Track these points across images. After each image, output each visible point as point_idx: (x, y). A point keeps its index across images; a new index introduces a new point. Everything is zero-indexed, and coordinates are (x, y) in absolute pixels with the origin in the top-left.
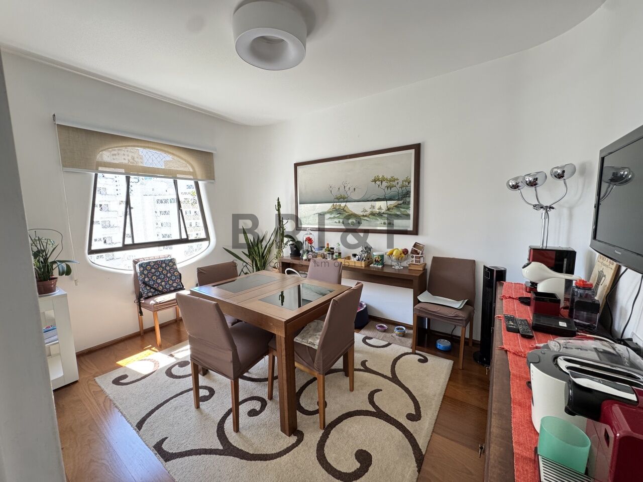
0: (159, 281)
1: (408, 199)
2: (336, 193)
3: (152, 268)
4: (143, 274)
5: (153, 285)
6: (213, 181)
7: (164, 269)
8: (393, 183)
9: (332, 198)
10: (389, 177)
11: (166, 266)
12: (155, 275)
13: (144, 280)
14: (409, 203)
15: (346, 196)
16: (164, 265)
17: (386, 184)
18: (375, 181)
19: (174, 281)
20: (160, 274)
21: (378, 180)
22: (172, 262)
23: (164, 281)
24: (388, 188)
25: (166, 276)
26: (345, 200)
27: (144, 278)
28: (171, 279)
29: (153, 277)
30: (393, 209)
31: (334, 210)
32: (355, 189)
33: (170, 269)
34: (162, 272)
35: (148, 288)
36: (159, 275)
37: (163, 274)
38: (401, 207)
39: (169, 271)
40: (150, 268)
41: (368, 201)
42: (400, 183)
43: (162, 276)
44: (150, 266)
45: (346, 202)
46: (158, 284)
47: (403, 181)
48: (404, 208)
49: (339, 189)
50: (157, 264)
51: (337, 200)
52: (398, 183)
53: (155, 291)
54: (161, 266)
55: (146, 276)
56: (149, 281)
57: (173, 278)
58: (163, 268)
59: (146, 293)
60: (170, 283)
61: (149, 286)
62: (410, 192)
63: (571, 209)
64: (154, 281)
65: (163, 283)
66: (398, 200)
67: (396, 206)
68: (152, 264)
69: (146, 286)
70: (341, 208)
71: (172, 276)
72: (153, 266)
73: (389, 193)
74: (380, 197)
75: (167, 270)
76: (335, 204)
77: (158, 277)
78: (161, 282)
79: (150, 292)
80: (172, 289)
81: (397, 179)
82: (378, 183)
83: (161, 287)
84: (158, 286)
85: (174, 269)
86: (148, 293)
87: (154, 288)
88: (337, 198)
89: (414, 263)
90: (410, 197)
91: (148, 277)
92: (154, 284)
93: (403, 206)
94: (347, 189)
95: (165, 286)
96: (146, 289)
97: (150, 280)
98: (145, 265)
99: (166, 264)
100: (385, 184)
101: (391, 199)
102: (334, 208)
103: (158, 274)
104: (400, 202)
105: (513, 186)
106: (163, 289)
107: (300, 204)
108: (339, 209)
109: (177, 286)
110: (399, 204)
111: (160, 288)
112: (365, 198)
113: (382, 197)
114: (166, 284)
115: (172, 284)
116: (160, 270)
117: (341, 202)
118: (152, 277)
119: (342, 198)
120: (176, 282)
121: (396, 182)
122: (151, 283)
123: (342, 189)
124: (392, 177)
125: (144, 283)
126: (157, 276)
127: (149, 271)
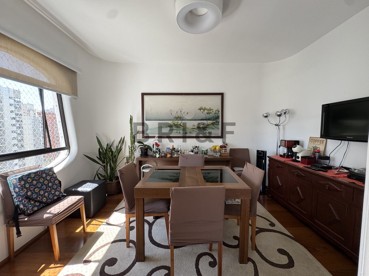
0: (42, 193)
1: (218, 120)
2: (174, 114)
3: (33, 180)
4: (25, 187)
5: (37, 198)
6: (75, 97)
7: (45, 179)
8: (210, 111)
9: (172, 118)
10: (208, 108)
11: (46, 177)
12: (37, 187)
13: (27, 194)
14: (219, 122)
15: (182, 117)
16: (44, 175)
17: (207, 111)
18: (200, 109)
19: (56, 190)
20: (42, 185)
21: (202, 109)
22: (51, 171)
23: (47, 192)
24: (207, 114)
25: (47, 186)
26: (181, 119)
27: (27, 192)
28: (53, 189)
29: (36, 190)
30: (210, 125)
31: (173, 125)
32: (188, 113)
33: (51, 178)
34: (43, 182)
35: (32, 202)
36: (41, 187)
37: (45, 184)
38: (215, 124)
39: (49, 181)
40: (31, 181)
41: (196, 120)
42: (214, 112)
43: (44, 187)
44: (31, 178)
45: (182, 120)
46: (42, 195)
47: (215, 111)
48: (216, 125)
49: (177, 112)
50: (38, 175)
51: (175, 119)
52: (213, 111)
53: (40, 204)
54: (42, 177)
55: (28, 189)
56: (32, 195)
57: (55, 187)
58: (43, 178)
59: (30, 208)
60: (53, 192)
61: (33, 200)
62: (219, 116)
63: (284, 126)
64: (37, 193)
65: (46, 194)
66: (213, 120)
67: (212, 124)
68: (33, 176)
69: (29, 201)
70: (178, 124)
71: (53, 185)
72: (34, 177)
73: (208, 116)
74: (203, 119)
75: (48, 180)
76: (174, 121)
77: (41, 189)
78: (44, 193)
79: (35, 206)
80: (56, 198)
81: (213, 110)
82: (202, 110)
83: (45, 198)
84: (42, 198)
85: (54, 177)
86: (33, 208)
87: (38, 201)
88: (176, 118)
89: (224, 152)
90: (219, 119)
91: (31, 191)
92: (37, 196)
93: (216, 123)
94: (183, 112)
95: (48, 196)
96: (31, 204)
97: (32, 193)
98: (26, 178)
99: (46, 174)
100: (205, 111)
101: (209, 120)
102: (173, 124)
103: (39, 185)
104: (214, 121)
105: (266, 116)
106: (47, 200)
107: (146, 120)
108: (176, 124)
109: (59, 194)
110: (213, 123)
111: (44, 200)
112: (194, 119)
113: (204, 119)
114: (49, 194)
115: (55, 193)
116: (41, 181)
117: (179, 120)
118: (34, 190)
119: (179, 118)
120: (58, 191)
121: (212, 111)
122: (34, 196)
123: (179, 113)
124: (210, 108)
125: (28, 198)
126: (39, 188)
127: (31, 184)
